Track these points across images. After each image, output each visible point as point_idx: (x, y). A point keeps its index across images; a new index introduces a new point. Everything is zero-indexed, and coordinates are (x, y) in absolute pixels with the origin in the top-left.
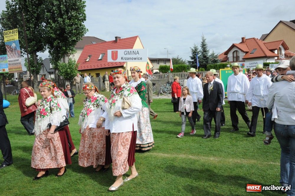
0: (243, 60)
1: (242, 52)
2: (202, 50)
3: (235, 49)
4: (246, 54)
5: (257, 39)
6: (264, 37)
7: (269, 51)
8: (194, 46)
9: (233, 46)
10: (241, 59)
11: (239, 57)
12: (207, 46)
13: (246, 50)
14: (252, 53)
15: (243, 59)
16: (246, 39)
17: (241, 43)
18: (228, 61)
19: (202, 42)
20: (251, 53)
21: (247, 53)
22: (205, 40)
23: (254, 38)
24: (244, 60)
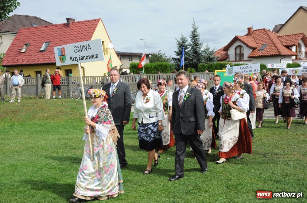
0: (249, 59)
1: (248, 48)
2: (191, 43)
3: (238, 43)
4: (253, 51)
5: (269, 31)
6: (279, 28)
7: (285, 48)
8: (181, 37)
9: (236, 39)
10: (246, 57)
11: (243, 55)
12: (199, 37)
13: (253, 45)
14: (261, 50)
15: (249, 57)
16: (253, 29)
17: (247, 35)
18: (228, 60)
19: (192, 32)
20: (259, 50)
21: (254, 49)
22: (197, 28)
23: (264, 29)
24: (251, 59)
